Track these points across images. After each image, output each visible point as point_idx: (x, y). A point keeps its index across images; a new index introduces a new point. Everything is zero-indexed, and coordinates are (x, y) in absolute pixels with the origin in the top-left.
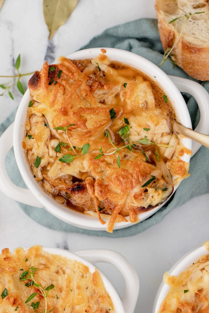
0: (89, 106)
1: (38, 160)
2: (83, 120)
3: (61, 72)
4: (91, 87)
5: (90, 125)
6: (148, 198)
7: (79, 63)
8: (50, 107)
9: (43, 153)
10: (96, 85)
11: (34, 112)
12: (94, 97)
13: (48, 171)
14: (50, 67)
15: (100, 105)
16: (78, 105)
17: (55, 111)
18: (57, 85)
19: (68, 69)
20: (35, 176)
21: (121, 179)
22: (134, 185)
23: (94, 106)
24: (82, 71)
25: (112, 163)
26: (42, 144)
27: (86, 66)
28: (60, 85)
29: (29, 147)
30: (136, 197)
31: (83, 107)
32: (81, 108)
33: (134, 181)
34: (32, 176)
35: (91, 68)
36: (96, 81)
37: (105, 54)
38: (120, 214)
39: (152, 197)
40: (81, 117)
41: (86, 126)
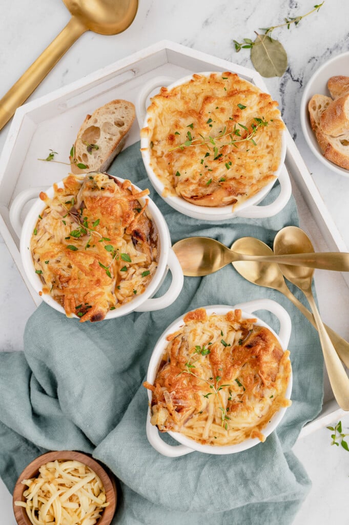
0: (80, 271)
1: (145, 274)
2: (92, 267)
3: (77, 308)
4: (67, 282)
5: (91, 261)
6: (106, 183)
7: (61, 302)
8: (104, 293)
9: (138, 276)
10: (63, 280)
11: (116, 301)
12: (72, 274)
13: (145, 262)
14: (80, 317)
15: (73, 266)
16: (86, 279)
17: (103, 289)
18: (87, 301)
19: (70, 305)
20: (156, 267)
21: (109, 209)
22: (105, 199)
23: (77, 269)
24: (64, 296)
25: (105, 228)
26: (133, 281)
27: (58, 296)
28: (85, 300)
29: (142, 287)
30: (112, 191)
31: (84, 274)
32: (86, 275)
33: (104, 201)
34: (158, 269)
35: (57, 292)
36: (61, 281)
37: (42, 291)
38: (132, 195)
39: (103, 180)
40: (91, 270)
41: (94, 262)
